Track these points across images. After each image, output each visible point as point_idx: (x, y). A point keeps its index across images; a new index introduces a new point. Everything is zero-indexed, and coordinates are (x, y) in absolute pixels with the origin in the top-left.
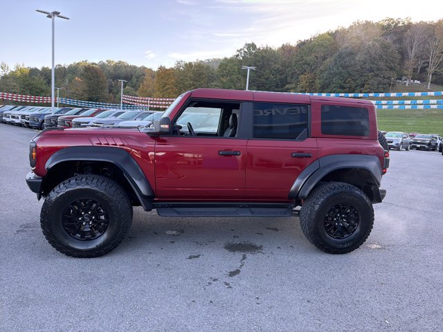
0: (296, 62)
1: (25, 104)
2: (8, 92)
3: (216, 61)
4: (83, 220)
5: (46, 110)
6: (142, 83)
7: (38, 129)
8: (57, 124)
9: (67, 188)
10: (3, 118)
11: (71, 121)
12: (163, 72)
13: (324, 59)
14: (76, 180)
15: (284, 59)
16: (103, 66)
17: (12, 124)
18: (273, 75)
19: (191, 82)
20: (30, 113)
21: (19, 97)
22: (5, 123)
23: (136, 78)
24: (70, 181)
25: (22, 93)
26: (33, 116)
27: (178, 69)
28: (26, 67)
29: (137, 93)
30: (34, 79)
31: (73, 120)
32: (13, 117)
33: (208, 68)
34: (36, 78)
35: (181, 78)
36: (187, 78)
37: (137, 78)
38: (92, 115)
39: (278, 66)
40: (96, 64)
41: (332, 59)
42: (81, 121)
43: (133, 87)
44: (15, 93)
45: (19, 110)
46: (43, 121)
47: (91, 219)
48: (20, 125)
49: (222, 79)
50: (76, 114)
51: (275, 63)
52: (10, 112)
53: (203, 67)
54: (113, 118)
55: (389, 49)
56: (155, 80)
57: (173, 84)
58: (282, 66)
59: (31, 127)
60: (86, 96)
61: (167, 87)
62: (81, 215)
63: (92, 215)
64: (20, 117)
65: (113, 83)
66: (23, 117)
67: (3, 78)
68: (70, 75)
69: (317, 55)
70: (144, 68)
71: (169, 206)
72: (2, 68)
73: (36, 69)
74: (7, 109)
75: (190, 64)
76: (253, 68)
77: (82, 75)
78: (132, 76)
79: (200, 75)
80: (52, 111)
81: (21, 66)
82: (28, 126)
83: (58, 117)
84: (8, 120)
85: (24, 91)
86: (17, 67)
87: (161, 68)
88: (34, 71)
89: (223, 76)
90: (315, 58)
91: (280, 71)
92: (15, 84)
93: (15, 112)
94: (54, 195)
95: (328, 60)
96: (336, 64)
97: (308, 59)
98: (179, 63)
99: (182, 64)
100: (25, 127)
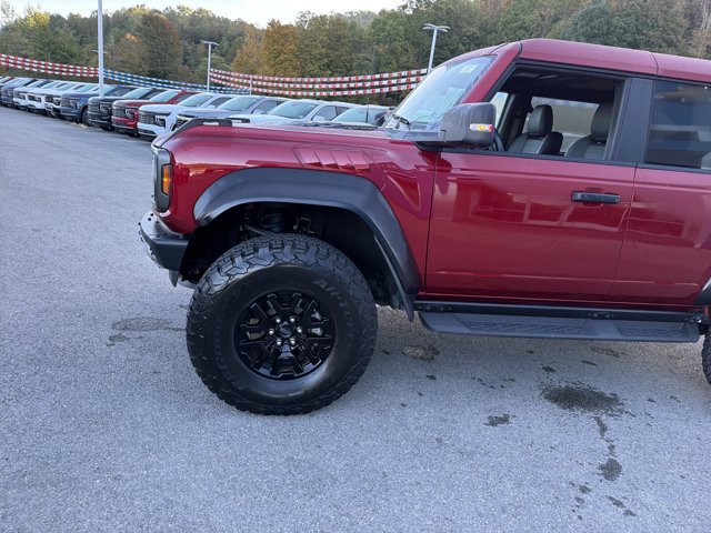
0: (505, 24)
1: (48, 77)
2: (17, 54)
3: (365, 16)
4: (277, 334)
5: (88, 88)
6: (240, 47)
7: (77, 122)
8: (111, 114)
9: (251, 265)
10: (15, 99)
11: (137, 109)
12: (277, 32)
13: (556, 20)
14: (271, 248)
15: (485, 18)
16: (172, 15)
17: (29, 110)
18: (464, 45)
19: (324, 51)
20: (61, 93)
21: (35, 65)
22: (17, 107)
23: (229, 40)
24: (256, 250)
25: (40, 57)
26: (67, 99)
27: (300, 26)
28: (42, 12)
29: (232, 68)
30: (56, 34)
31: (141, 108)
32: (32, 98)
33: (353, 26)
34: (62, 31)
35: (306, 42)
36: (317, 43)
37: (231, 39)
38: (173, 101)
39: (473, 29)
40: (160, 12)
41: (570, 21)
42: (156, 111)
43: (222, 55)
44: (26, 57)
45: (39, 86)
46: (86, 107)
47: (294, 333)
48: (43, 113)
49: (376, 47)
50: (142, 98)
51: (469, 24)
52: (25, 89)
53: (345, 24)
54: (212, 109)
55: (672, 7)
56: (262, 45)
57: (292, 52)
58: (480, 29)
59: (62, 118)
60: (146, 67)
61: (282, 57)
62: (275, 325)
63: (297, 324)
64: (43, 98)
65: (190, 47)
66: (50, 98)
67: (6, 29)
68: (116, 29)
69: (543, 13)
70: (242, 24)
71: (447, 310)
72: (4, 11)
73: (59, 17)
74: (18, 83)
75: (323, 18)
76: (444, 28)
77: (139, 29)
78: (221, 36)
79: (339, 38)
80: (99, 90)
81: (36, 9)
82: (59, 115)
83: (113, 101)
84: (23, 103)
85: (42, 55)
86: (29, 11)
87: (272, 24)
88: (56, 20)
89: (378, 43)
90: (540, 19)
91: (477, 38)
92: (27, 41)
93: (33, 90)
94: (219, 281)
95: (562, 22)
96: (575, 30)
97: (528, 18)
98: (303, 16)
99: (309, 17)
100: (53, 117)
